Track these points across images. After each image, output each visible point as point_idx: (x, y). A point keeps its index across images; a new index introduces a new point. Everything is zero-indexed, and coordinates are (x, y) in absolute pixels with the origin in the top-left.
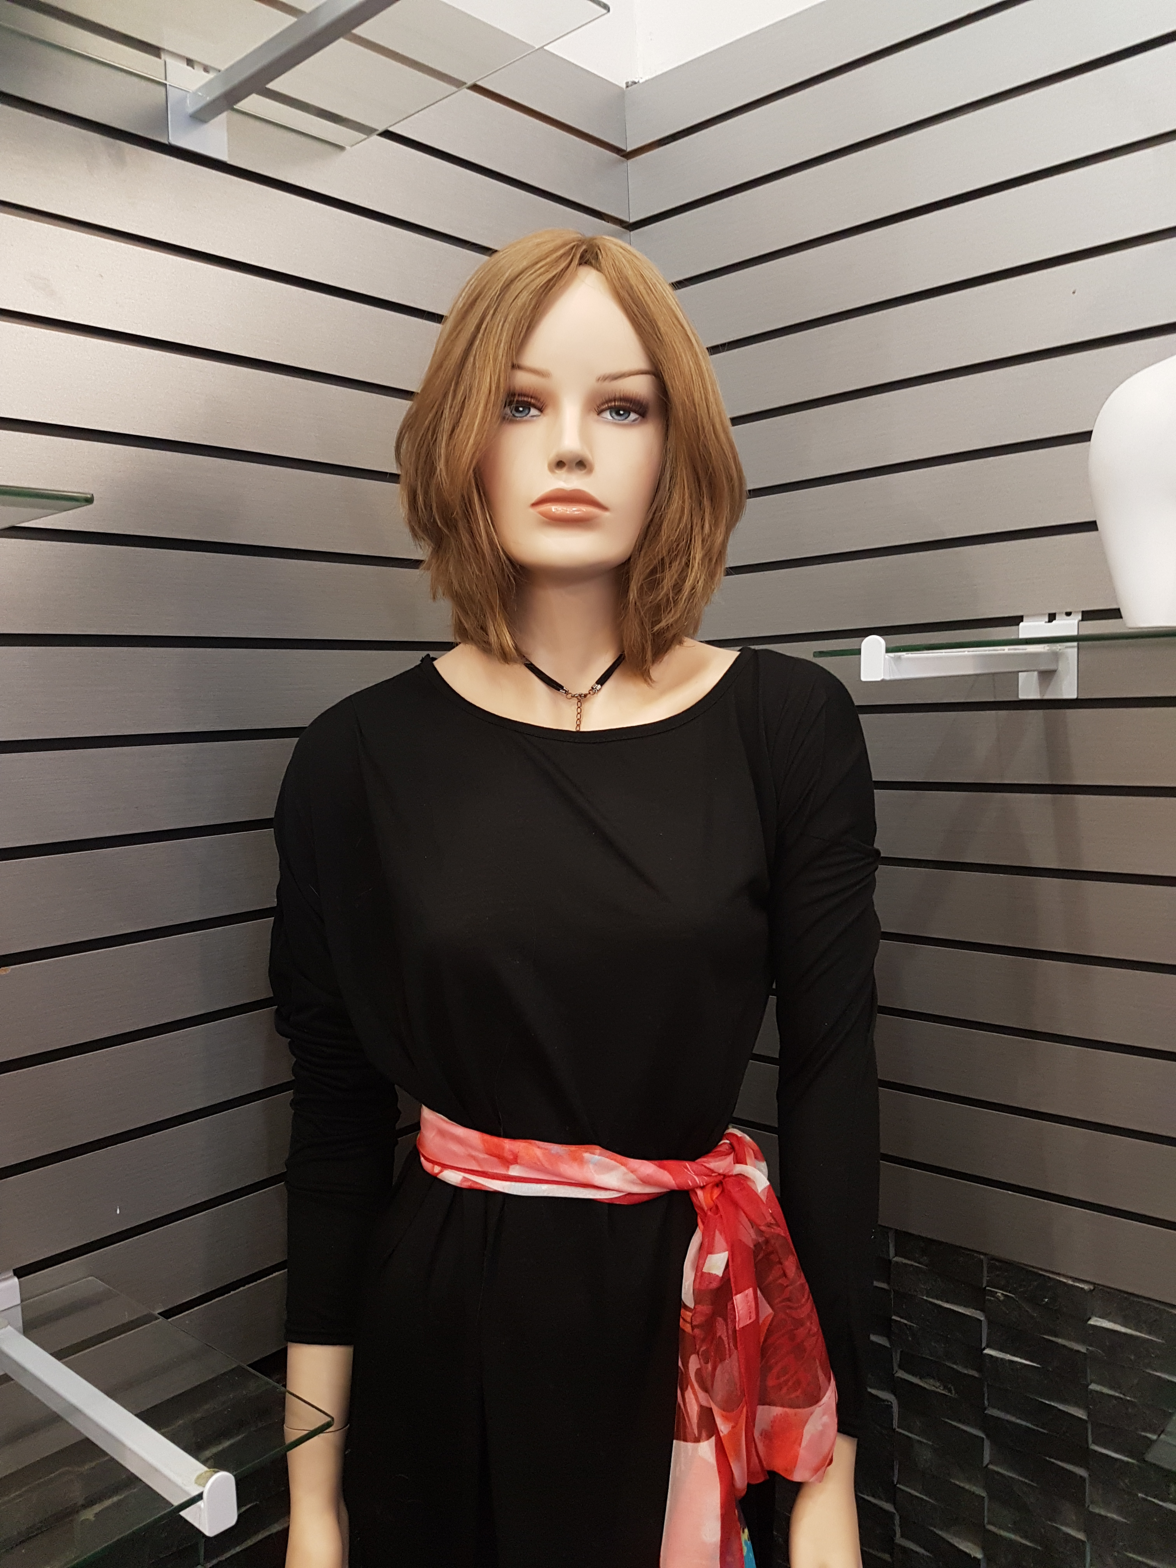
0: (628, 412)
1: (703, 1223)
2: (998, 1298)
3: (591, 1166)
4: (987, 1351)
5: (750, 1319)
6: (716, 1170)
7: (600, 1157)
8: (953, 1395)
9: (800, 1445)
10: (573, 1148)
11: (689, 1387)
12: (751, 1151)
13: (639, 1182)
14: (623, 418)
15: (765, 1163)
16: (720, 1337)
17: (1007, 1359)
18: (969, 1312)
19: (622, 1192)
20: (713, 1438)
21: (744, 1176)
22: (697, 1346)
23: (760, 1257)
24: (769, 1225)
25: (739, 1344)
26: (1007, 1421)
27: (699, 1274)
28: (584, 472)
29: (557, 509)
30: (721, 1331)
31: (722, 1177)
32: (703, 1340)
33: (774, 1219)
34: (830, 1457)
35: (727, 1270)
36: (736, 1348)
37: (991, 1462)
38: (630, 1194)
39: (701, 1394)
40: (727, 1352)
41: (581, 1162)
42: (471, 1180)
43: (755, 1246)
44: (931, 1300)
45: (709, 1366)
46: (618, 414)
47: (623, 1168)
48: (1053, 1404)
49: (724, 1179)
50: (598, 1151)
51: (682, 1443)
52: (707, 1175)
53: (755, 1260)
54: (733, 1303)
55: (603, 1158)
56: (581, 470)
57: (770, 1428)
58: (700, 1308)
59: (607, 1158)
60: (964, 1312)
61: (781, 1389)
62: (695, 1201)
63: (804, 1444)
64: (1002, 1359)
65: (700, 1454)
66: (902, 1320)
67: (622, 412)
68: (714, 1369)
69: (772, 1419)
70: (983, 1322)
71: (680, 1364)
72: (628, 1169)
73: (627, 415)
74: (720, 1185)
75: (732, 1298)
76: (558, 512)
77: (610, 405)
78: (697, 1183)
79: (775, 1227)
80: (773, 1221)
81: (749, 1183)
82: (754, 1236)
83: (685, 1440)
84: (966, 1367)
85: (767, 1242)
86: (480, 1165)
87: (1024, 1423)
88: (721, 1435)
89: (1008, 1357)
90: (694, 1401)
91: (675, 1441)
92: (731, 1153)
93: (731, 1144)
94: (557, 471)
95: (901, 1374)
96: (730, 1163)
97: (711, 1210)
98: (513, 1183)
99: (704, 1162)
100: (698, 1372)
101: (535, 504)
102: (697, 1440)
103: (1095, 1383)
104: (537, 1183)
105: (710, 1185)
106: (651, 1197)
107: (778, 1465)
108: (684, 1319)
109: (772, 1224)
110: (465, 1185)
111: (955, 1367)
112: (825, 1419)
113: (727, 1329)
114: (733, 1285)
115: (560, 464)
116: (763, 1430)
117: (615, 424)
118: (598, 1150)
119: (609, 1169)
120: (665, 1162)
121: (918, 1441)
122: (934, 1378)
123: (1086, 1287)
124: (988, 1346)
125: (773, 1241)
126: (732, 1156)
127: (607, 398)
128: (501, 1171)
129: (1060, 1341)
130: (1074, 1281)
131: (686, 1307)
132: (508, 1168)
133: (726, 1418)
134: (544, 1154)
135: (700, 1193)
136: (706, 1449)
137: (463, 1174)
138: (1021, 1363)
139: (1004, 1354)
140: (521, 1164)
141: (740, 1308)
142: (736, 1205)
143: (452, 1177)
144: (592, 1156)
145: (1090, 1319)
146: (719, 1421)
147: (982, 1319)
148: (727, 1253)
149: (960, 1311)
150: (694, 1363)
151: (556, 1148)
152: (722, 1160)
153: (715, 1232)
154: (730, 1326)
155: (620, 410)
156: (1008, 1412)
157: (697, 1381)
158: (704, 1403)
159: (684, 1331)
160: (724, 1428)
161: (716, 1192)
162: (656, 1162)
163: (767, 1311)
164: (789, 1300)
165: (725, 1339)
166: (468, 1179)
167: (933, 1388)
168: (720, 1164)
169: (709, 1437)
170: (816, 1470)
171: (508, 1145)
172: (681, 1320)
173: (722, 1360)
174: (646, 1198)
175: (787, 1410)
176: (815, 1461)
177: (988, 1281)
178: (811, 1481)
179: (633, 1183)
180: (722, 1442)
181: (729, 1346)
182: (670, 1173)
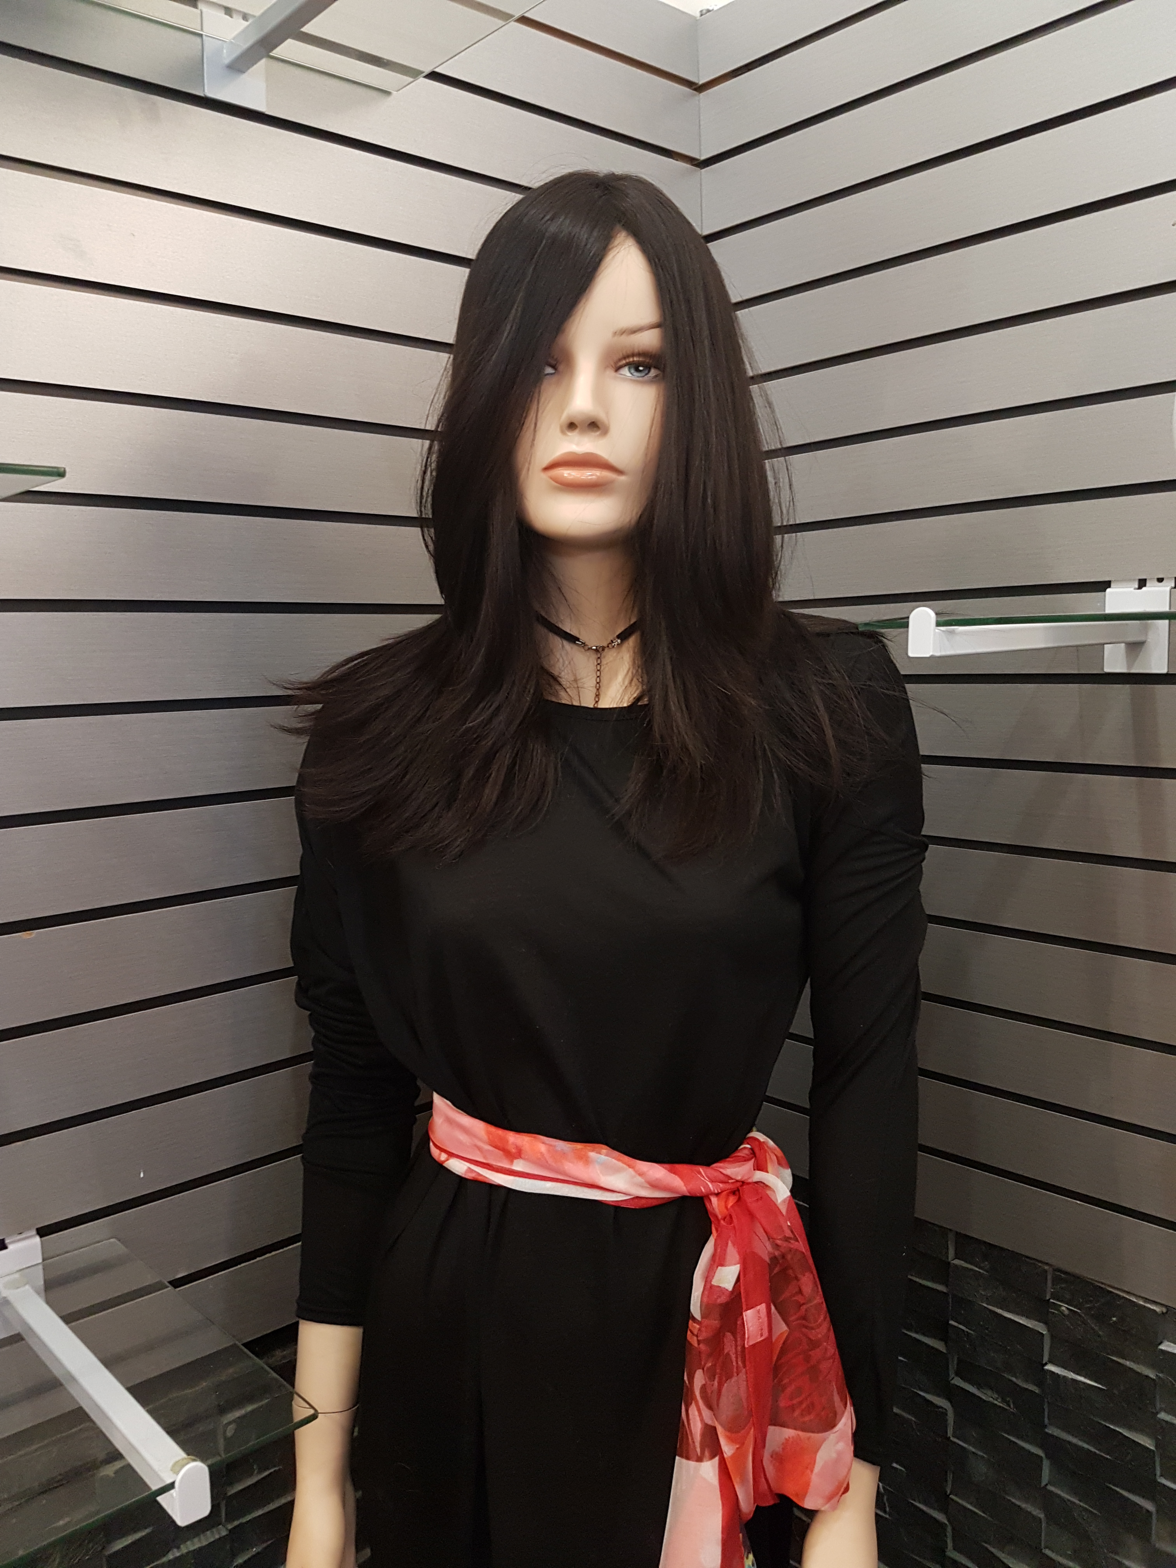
0: (648, 368)
1: (717, 1230)
2: (1062, 1313)
3: (597, 1167)
4: (1050, 1367)
5: (762, 1335)
6: (733, 1177)
7: (607, 1158)
8: (1012, 1409)
9: (812, 1471)
10: (579, 1146)
11: (693, 1402)
12: (774, 1158)
13: (648, 1186)
14: (643, 374)
15: (790, 1170)
16: (728, 1354)
17: (1070, 1377)
18: (1032, 1324)
19: (630, 1195)
20: (717, 1458)
21: (764, 1183)
22: (703, 1363)
23: (775, 1272)
24: (787, 1239)
25: (747, 1363)
26: (1069, 1442)
27: (708, 1286)
28: (598, 433)
29: (569, 474)
30: (729, 1347)
31: (739, 1184)
32: (710, 1355)
33: (792, 1232)
34: (845, 1485)
35: (738, 1283)
36: (745, 1366)
37: (1049, 1483)
38: (637, 1197)
39: (706, 1413)
40: (735, 1370)
41: (587, 1161)
42: (475, 1172)
43: (771, 1259)
44: (990, 1307)
45: (716, 1383)
46: (637, 370)
47: (630, 1170)
48: (1117, 1429)
49: (742, 1186)
50: (604, 1151)
51: (684, 1461)
52: (722, 1182)
53: (770, 1275)
54: (743, 1319)
55: (610, 1159)
56: (596, 431)
57: (781, 1450)
58: (706, 1322)
59: (613, 1158)
60: (1025, 1324)
61: (794, 1411)
62: (709, 1207)
63: (817, 1469)
64: (1064, 1377)
65: (701, 1473)
66: (961, 1326)
67: (641, 368)
68: (720, 1385)
69: (784, 1441)
70: (1045, 1336)
71: (686, 1378)
72: (636, 1171)
73: (647, 372)
74: (737, 1193)
75: (742, 1314)
76: (571, 477)
77: (627, 361)
78: (710, 1190)
79: (792, 1241)
80: (791, 1236)
81: (769, 1192)
82: (769, 1248)
83: (688, 1458)
84: (1027, 1381)
85: (783, 1256)
86: (485, 1157)
87: (1086, 1446)
88: (725, 1456)
89: (1071, 1375)
90: (698, 1418)
91: (677, 1458)
92: (752, 1158)
93: (752, 1149)
94: (569, 434)
95: (958, 1381)
96: (751, 1169)
97: (724, 1219)
98: (517, 1179)
99: (720, 1167)
100: (703, 1388)
101: (547, 468)
102: (700, 1459)
103: (1165, 1411)
104: (542, 1180)
105: (725, 1192)
106: (663, 1202)
107: (790, 1490)
108: (691, 1332)
109: (790, 1238)
110: (469, 1176)
111: (1014, 1379)
112: (841, 1446)
113: (736, 1346)
114: (743, 1300)
115: (572, 426)
116: (773, 1451)
117: (634, 381)
118: (605, 1149)
119: (617, 1171)
120: (679, 1167)
121: (973, 1453)
122: (992, 1389)
123: (1157, 1309)
124: (1051, 1361)
125: (789, 1257)
126: (752, 1162)
127: (625, 354)
128: (505, 1165)
129: (1128, 1363)
130: (1145, 1302)
131: (694, 1319)
132: (512, 1162)
133: (731, 1440)
134: (549, 1151)
135: (714, 1200)
136: (709, 1469)
137: (468, 1165)
138: (1084, 1383)
139: (1066, 1371)
140: (524, 1159)
141: (750, 1325)
142: (752, 1216)
143: (458, 1167)
144: (599, 1155)
145: (1161, 1343)
146: (723, 1441)
147: (1044, 1333)
148: (739, 1265)
149: (1021, 1322)
150: (699, 1379)
151: (561, 1145)
152: (740, 1167)
153: (727, 1244)
154: (739, 1343)
155: (639, 366)
156: (1069, 1432)
157: (702, 1397)
158: (710, 1422)
159: (691, 1344)
160: (728, 1449)
161: (732, 1201)
162: (667, 1166)
163: (781, 1328)
164: (804, 1318)
165: (733, 1357)
166: (473, 1170)
167: (991, 1399)
168: (737, 1170)
169: (712, 1457)
170: (830, 1498)
171: (513, 1139)
172: (689, 1333)
173: (729, 1377)
174: (655, 1203)
175: (800, 1433)
176: (828, 1488)
177: (1052, 1293)
178: (823, 1509)
179: (642, 1187)
180: (725, 1463)
181: (737, 1363)
182: (682, 1178)
